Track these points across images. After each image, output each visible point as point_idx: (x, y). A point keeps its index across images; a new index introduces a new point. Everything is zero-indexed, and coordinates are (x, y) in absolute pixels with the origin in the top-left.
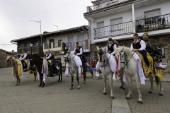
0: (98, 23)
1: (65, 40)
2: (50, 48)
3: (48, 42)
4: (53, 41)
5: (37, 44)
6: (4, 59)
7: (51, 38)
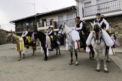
0: (85, 3)
1: (56, 19)
2: (43, 26)
3: (41, 22)
4: (45, 20)
5: (32, 24)
6: (5, 37)
7: (44, 18)
